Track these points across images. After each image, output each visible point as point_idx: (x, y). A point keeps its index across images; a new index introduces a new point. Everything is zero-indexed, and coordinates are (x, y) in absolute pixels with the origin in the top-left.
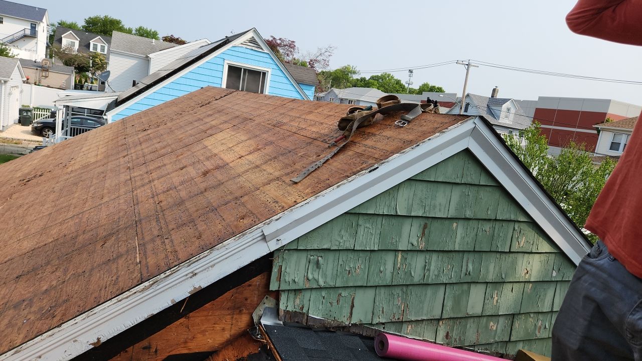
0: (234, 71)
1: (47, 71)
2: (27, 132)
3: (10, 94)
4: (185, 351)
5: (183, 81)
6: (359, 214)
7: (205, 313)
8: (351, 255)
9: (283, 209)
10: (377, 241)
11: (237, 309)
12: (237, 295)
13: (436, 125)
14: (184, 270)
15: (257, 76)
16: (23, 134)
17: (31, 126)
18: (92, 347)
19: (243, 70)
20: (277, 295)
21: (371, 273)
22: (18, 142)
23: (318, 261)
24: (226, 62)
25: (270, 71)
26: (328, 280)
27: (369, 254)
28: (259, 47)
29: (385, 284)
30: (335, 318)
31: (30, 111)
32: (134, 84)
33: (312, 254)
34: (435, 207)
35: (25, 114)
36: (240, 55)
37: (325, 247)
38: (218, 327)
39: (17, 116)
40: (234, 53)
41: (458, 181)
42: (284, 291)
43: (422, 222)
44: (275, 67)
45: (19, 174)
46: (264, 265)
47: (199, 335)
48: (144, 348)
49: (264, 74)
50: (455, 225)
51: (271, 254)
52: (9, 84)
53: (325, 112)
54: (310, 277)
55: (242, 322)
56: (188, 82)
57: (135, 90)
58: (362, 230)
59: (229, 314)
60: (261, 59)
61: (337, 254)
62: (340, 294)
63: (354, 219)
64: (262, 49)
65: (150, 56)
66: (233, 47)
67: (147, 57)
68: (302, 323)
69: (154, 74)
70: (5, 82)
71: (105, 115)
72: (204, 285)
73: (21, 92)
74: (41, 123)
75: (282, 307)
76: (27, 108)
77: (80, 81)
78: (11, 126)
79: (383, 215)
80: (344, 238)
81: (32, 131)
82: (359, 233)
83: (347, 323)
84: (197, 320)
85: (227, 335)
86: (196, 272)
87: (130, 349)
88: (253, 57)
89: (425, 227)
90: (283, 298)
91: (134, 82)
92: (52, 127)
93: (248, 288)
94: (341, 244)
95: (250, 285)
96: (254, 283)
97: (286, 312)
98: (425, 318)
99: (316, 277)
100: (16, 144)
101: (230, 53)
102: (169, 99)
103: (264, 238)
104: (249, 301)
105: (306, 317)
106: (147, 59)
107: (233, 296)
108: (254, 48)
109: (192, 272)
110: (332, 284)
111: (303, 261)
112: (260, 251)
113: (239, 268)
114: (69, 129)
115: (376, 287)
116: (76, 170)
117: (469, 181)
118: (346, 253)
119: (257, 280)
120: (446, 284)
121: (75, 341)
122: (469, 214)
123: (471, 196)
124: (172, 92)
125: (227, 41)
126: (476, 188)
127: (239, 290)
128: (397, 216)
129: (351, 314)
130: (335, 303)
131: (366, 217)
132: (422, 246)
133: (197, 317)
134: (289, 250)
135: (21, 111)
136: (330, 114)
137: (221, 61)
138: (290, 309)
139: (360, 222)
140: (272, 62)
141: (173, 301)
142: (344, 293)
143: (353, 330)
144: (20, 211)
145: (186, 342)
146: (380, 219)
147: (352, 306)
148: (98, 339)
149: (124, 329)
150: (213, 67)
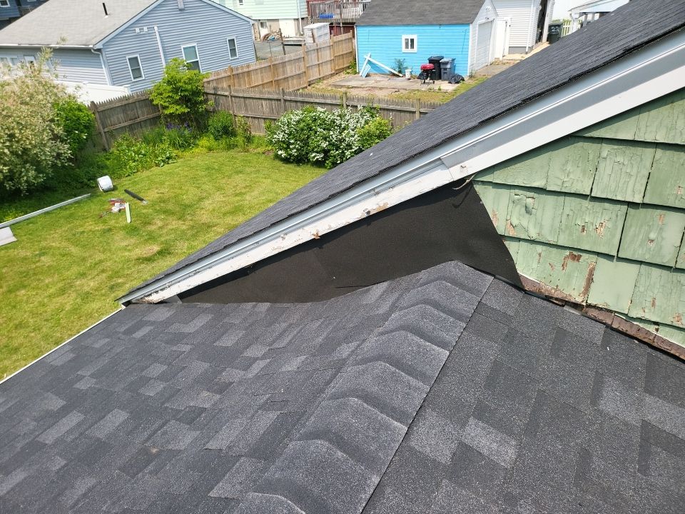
6: (601, 139)
8: (586, 203)
10: (640, 188)
18: (314, 237)
21: (627, 239)
26: (545, 232)
29: (659, 262)
30: (557, 286)
31: (559, 26)
33: (517, 193)
35: (554, 30)
37: (537, 185)
54: (515, 222)
58: (609, 167)
61: (560, 198)
63: (590, 147)
76: (557, 23)
80: (572, 176)
82: (601, 170)
83: (578, 300)
94: (567, 184)
99: (525, 224)
109: (373, 190)
110: (552, 239)
111: (505, 201)
115: (641, 263)
118: (576, 200)
129: (588, 289)
130: (559, 267)
131: (615, 146)
135: (551, 27)
139: (605, 154)
147: (591, 280)
148: (317, 232)
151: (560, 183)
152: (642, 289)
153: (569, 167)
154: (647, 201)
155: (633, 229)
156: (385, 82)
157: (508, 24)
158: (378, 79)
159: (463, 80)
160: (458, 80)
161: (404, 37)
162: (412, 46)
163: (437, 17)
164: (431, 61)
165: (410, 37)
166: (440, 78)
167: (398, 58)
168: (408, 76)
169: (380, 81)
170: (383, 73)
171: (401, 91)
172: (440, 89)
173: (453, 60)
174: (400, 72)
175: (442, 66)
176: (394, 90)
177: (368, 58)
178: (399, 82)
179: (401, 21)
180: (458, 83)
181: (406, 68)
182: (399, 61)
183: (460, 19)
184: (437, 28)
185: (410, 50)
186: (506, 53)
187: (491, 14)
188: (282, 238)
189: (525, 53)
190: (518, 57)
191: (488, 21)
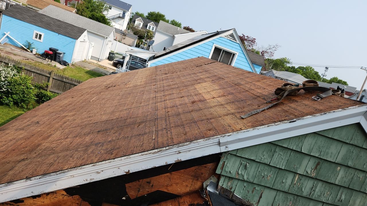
0: (217, 51)
1: (125, 36)
2: (110, 64)
3: (107, 44)
4: (166, 191)
5: (189, 52)
6: (277, 145)
7: (180, 174)
8: (267, 168)
9: (233, 131)
10: (285, 164)
11: (196, 177)
12: (198, 170)
13: (340, 104)
14: (175, 149)
15: (230, 55)
16: (108, 64)
17: (113, 61)
18: (125, 173)
19: (222, 50)
20: (219, 177)
21: (276, 182)
23: (246, 165)
24: (214, 45)
25: (237, 53)
26: (250, 177)
27: (278, 170)
28: (235, 39)
29: (284, 190)
30: (249, 200)
31: (114, 54)
32: (165, 49)
33: (243, 160)
34: (327, 154)
35: (111, 55)
36: (223, 42)
37: (252, 158)
38: (184, 184)
39: (108, 56)
40: (220, 41)
41: (348, 141)
42: (223, 176)
43: (317, 161)
44: (241, 52)
45: (105, 84)
46: (215, 158)
47: (174, 185)
48: (148, 182)
49: (234, 55)
50: (339, 168)
51: (220, 154)
52: (108, 39)
53: (268, 83)
54: (240, 172)
55: (198, 185)
56: (192, 52)
57: (164, 52)
58: (277, 155)
59: (192, 179)
60: (234, 46)
61: (258, 164)
62: (255, 188)
63: (273, 148)
64: (236, 40)
65: (175, 36)
66: (220, 37)
67: (174, 36)
68: (229, 197)
69: (175, 46)
70: (106, 38)
71: (147, 62)
72: (183, 159)
73: (112, 44)
74: (117, 61)
75: (220, 184)
76: (113, 52)
77: (139, 43)
78: (104, 60)
79: (292, 150)
80: (265, 157)
81: (113, 64)
82: (274, 156)
83: (255, 205)
84: (175, 177)
85: (188, 190)
86: (181, 151)
87: (141, 180)
88: (230, 45)
89: (318, 164)
90: (222, 179)
91: (165, 48)
92: (122, 64)
93: (204, 168)
94: (262, 160)
95: (206, 167)
96: (208, 167)
97: (222, 188)
99: (243, 173)
100: (104, 69)
101: (218, 40)
102: (180, 60)
103: (219, 144)
104: (203, 175)
105: (232, 194)
106: (173, 37)
107: (196, 170)
108: (231, 40)
109: (179, 151)
110: (251, 180)
111: (238, 163)
112: (215, 150)
113: (202, 156)
114: (129, 66)
115: (278, 190)
116: (130, 87)
117: (356, 143)
118: (264, 166)
119: (210, 166)
120: (324, 203)
121: (119, 168)
122: (350, 164)
123: (354, 153)
124: (182, 57)
125: (217, 33)
126: (359, 149)
127: (199, 168)
128: (301, 152)
129: (259, 201)
130: (251, 192)
131: (281, 148)
132: (313, 175)
133: (176, 175)
134: (231, 154)
135: (110, 53)
136: (271, 84)
137: (211, 44)
138: (224, 186)
139: (277, 150)
140: (239, 48)
141: (166, 163)
142: (257, 188)
144: (103, 101)
145: (167, 186)
146: (289, 152)
147: (261, 197)
148: (129, 171)
149: (141, 170)
150: (207, 47)
151: (260, 159)
152: (276, 200)
153: (265, 153)
154: (285, 169)
155: (279, 178)
156: (18, 51)
157: (93, 45)
158: (13, 48)
159: (69, 65)
160: (65, 63)
161: (36, 32)
162: (40, 38)
163: (58, 29)
164: (51, 49)
165: (39, 33)
166: (55, 60)
167: (29, 41)
168: (34, 52)
169: (14, 50)
170: (17, 47)
171: (30, 60)
172: (55, 66)
173: (64, 53)
174: (28, 49)
175: (58, 55)
176: (25, 58)
177: (7, 34)
178: (28, 54)
179: (34, 22)
180: (66, 65)
181: (34, 48)
182: (29, 43)
183: (71, 35)
184: (57, 34)
185: (38, 39)
186: (90, 58)
187: (86, 39)
188: (98, 173)
189: (99, 61)
190: (95, 62)
191: (84, 41)
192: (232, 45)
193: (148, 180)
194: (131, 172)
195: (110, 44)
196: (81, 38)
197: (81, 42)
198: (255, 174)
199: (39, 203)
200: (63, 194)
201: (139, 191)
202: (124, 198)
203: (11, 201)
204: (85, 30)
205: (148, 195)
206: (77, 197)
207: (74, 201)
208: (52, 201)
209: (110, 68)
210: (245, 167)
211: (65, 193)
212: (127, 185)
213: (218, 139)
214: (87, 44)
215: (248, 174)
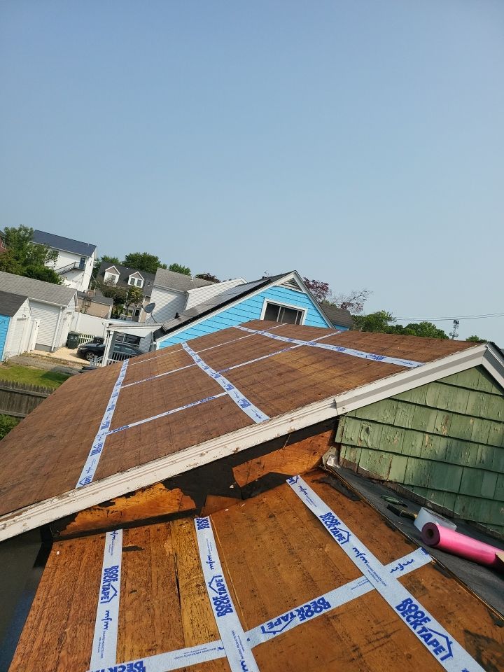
0: (272, 309)
1: (90, 301)
2: (73, 355)
3: (64, 319)
4: (280, 472)
5: (226, 315)
6: (399, 401)
7: (294, 449)
9: (348, 389)
11: (313, 451)
12: (314, 441)
13: (458, 347)
14: (287, 416)
15: (293, 315)
16: (70, 356)
17: (76, 349)
18: (233, 453)
19: (280, 308)
20: (339, 446)
22: (66, 362)
23: (368, 428)
24: (266, 300)
25: (306, 310)
27: (404, 430)
28: (298, 288)
30: (377, 472)
31: (76, 336)
34: (455, 405)
36: (280, 294)
37: (374, 419)
38: (300, 460)
39: (65, 340)
40: (274, 293)
41: (474, 388)
42: (344, 445)
43: (446, 414)
44: (312, 308)
46: (333, 424)
47: (288, 463)
48: (257, 463)
49: (300, 313)
50: (471, 421)
51: (338, 417)
52: (66, 311)
54: (362, 438)
55: (317, 459)
57: (177, 323)
59: (308, 454)
60: (299, 299)
61: (382, 426)
62: (381, 456)
63: (395, 403)
64: (301, 290)
65: (189, 291)
66: (274, 287)
67: (186, 292)
68: (354, 471)
69: (192, 309)
70: (64, 308)
72: (297, 429)
73: (73, 318)
74: (86, 347)
75: (342, 456)
77: (116, 312)
78: (60, 348)
79: (416, 404)
81: (78, 353)
83: (385, 478)
84: (289, 453)
86: (293, 419)
87: (250, 461)
88: (292, 297)
89: (448, 418)
90: (343, 449)
91: (177, 314)
93: (321, 438)
96: (325, 436)
97: (344, 460)
98: (445, 490)
99: (366, 439)
100: (64, 364)
101: (271, 292)
103: (335, 405)
104: (320, 448)
105: (357, 467)
106: (185, 296)
107: (311, 441)
108: (293, 289)
109: (291, 418)
110: (377, 447)
112: (332, 413)
113: (318, 422)
115: (409, 456)
117: (483, 389)
119: (328, 434)
120: (463, 466)
121: (225, 447)
122: (483, 415)
123: (485, 401)
124: (214, 325)
125: (268, 281)
126: (489, 395)
127: (315, 438)
128: (426, 406)
129: (389, 472)
130: (378, 462)
131: (403, 404)
132: (445, 432)
133: (289, 450)
134: (349, 417)
135: (70, 335)
137: (260, 299)
138: (346, 458)
140: (308, 302)
141: (278, 434)
142: (385, 456)
143: (389, 485)
145: (280, 466)
146: (413, 406)
147: (390, 467)
148: (237, 449)
150: (254, 304)
151: (383, 419)
153: (386, 411)
154: (412, 428)
155: (407, 440)
157: (38, 324)
186: (33, 348)
187: (27, 313)
188: (202, 455)
189: (51, 351)
190: (45, 354)
191: (24, 317)
192: (296, 298)
193: (258, 460)
194: (239, 450)
195: (69, 317)
196: (18, 315)
197: (18, 319)
198: (379, 439)
199: (133, 503)
200: (161, 489)
201: (248, 476)
202: (232, 487)
203: (100, 505)
204: (25, 298)
205: (259, 479)
206: (177, 490)
207: (173, 497)
208: (149, 499)
209: (74, 362)
210: (367, 430)
211: (162, 486)
212: (234, 469)
213: (333, 399)
214: (28, 323)
215: (372, 440)
